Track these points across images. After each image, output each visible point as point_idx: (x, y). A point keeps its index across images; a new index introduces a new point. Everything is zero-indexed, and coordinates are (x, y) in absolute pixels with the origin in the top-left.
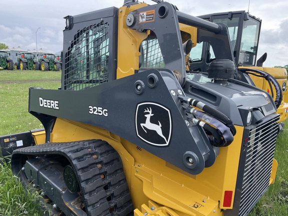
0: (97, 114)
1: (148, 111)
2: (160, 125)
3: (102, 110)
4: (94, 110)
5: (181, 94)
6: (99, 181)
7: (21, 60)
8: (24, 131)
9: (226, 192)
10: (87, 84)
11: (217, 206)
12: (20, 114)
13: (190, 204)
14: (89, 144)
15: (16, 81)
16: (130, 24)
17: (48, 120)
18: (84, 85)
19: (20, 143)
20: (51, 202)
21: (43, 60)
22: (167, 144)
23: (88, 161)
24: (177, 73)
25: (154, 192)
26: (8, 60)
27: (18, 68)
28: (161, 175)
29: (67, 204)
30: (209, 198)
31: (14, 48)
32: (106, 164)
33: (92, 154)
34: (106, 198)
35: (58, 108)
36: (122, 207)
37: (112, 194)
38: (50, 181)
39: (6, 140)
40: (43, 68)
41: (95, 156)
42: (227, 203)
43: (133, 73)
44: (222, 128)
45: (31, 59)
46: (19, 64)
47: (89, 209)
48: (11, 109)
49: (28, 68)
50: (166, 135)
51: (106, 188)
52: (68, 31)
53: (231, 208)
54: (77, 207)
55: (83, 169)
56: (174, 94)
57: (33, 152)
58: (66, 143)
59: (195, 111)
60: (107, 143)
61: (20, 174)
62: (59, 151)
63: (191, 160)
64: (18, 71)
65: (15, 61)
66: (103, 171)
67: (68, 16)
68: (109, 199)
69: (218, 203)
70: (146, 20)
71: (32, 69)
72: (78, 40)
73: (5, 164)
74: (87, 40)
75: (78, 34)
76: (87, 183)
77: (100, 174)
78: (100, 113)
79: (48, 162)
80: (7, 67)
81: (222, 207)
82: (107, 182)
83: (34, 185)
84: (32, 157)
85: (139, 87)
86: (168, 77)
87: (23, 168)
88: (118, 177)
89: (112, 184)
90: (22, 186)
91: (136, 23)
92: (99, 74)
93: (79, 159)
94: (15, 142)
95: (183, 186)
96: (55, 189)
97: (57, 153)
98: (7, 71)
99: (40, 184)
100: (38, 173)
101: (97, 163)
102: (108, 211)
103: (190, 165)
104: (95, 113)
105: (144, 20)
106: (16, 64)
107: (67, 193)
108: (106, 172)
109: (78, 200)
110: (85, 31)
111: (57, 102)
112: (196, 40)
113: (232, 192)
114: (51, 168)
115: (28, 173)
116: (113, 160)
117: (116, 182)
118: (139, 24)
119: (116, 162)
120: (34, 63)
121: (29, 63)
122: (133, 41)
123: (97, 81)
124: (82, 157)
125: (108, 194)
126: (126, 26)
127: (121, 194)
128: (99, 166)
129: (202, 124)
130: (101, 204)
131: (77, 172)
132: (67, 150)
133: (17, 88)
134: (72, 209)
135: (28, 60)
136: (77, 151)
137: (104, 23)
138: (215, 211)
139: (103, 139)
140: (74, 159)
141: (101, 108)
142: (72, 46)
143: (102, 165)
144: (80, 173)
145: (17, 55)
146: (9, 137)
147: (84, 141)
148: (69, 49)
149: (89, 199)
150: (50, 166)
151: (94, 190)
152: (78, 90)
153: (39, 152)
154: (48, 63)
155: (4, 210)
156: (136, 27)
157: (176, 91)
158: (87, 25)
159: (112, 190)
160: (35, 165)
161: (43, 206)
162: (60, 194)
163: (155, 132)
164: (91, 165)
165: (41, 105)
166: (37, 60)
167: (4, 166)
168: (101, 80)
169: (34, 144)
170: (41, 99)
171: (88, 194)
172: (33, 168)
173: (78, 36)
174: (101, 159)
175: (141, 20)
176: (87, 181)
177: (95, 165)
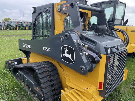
0: (46, 50)
1: (66, 49)
2: (71, 55)
3: (48, 49)
4: (45, 49)
5: (79, 41)
6: (47, 79)
7: (17, 25)
8: (18, 58)
9: (100, 83)
10: (43, 37)
11: (96, 89)
12: (17, 50)
13: (84, 87)
14: (43, 63)
15: (15, 35)
16: (59, 11)
17: (27, 53)
18: (41, 37)
19: (16, 63)
20: (29, 88)
21: (27, 25)
22: (73, 63)
23: (43, 70)
24: (78, 32)
25: (70, 83)
26: (11, 25)
27: (16, 29)
28: (74, 76)
29: (35, 88)
30: (93, 85)
31: (13, 20)
32: (51, 71)
33: (45, 67)
34: (50, 86)
35: (30, 48)
36: (57, 89)
37: (53, 84)
38: (28, 79)
39: (10, 62)
40: (27, 29)
41: (46, 68)
42: (100, 87)
43: (61, 32)
44: (95, 55)
45: (21, 25)
46: (16, 27)
47: (43, 90)
48: (13, 48)
49: (20, 29)
50: (73, 59)
51: (50, 81)
52: (34, 14)
53: (102, 89)
54: (39, 90)
55: (40, 74)
56: (76, 42)
57: (21, 67)
58: (34, 63)
59: (84, 49)
60: (51, 63)
61: (16, 76)
62: (31, 66)
63: (82, 69)
64: (16, 30)
65: (14, 26)
66: (49, 74)
67: (34, 7)
68: (52, 86)
69: (96, 87)
70: (66, 9)
71: (22, 29)
72: (38, 18)
73: (10, 72)
74: (42, 18)
75: (38, 15)
76: (42, 79)
77: (48, 76)
78: (47, 50)
79: (28, 71)
80: (11, 29)
81: (98, 89)
82: (51, 79)
83: (22, 81)
84: (21, 69)
85: (62, 39)
86: (74, 34)
87: (17, 74)
88: (56, 77)
89: (53, 80)
90: (17, 81)
91: (62, 10)
92: (48, 33)
93: (39, 69)
94: (14, 63)
95: (82, 80)
96: (30, 82)
97: (30, 67)
98: (11, 30)
99: (24, 80)
100: (23, 75)
101: (46, 71)
102: (51, 91)
103: (82, 71)
104: (45, 50)
105: (65, 9)
106: (15, 27)
107: (35, 84)
108: (50, 75)
109: (40, 87)
110: (41, 14)
111: (30, 45)
112: (91, 15)
113: (102, 83)
114: (29, 73)
115: (19, 76)
116: (54, 70)
117: (55, 79)
118: (63, 11)
119: (55, 71)
120: (23, 27)
121: (21, 27)
122: (61, 18)
123: (47, 36)
124: (40, 69)
125: (51, 84)
126: (57, 12)
127: (57, 84)
128: (48, 72)
129: (87, 54)
130: (48, 88)
131: (38, 75)
132: (34, 66)
133: (15, 38)
134: (37, 90)
135: (20, 25)
136: (38, 66)
137: (48, 10)
138: (95, 91)
139: (50, 61)
140: (37, 70)
141: (47, 48)
142: (36, 20)
143: (49, 72)
144: (39, 75)
145: (15, 23)
146: (11, 61)
147: (41, 62)
148: (35, 22)
149: (43, 86)
150: (28, 73)
151: (45, 82)
152: (39, 40)
153: (23, 67)
154: (29, 26)
155: (9, 91)
156: (61, 12)
157: (77, 40)
158: (41, 11)
159: (53, 82)
160: (22, 72)
161: (26, 90)
162: (32, 84)
163: (68, 58)
164: (44, 72)
165: (24, 47)
166: (24, 25)
167: (9, 73)
168: (48, 35)
169: (22, 63)
170: (23, 44)
171: (42, 84)
172: (21, 73)
173: (38, 16)
174: (48, 69)
175: (63, 9)
176: (42, 78)
177: (46, 72)
